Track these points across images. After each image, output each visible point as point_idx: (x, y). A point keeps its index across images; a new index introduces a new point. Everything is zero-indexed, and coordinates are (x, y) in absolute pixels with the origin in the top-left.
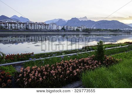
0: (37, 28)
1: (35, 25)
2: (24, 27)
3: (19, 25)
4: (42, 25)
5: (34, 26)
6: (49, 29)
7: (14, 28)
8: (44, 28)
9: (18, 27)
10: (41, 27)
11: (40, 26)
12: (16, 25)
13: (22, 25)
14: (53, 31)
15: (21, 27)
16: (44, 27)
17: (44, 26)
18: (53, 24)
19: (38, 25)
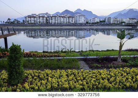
0: (59, 21)
1: (57, 18)
2: (43, 20)
3: (38, 18)
5: (55, 19)
6: (73, 22)
7: (33, 22)
8: (67, 21)
9: (37, 21)
10: (64, 20)
12: (36, 19)
13: (41, 18)
15: (41, 20)
16: (67, 20)
17: (68, 18)
18: (79, 16)
19: (60, 18)
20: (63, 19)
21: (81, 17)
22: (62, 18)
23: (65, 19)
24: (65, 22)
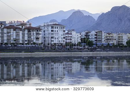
0: (5, 38)
4: (21, 29)
6: (40, 41)
8: (26, 38)
10: (18, 35)
11: (13, 33)
14: (54, 48)
16: (26, 35)
17: (26, 32)
18: (52, 27)
19: (8, 30)
20: (15, 34)
21: (56, 30)
22: (12, 30)
23: (21, 32)
24: (21, 42)
